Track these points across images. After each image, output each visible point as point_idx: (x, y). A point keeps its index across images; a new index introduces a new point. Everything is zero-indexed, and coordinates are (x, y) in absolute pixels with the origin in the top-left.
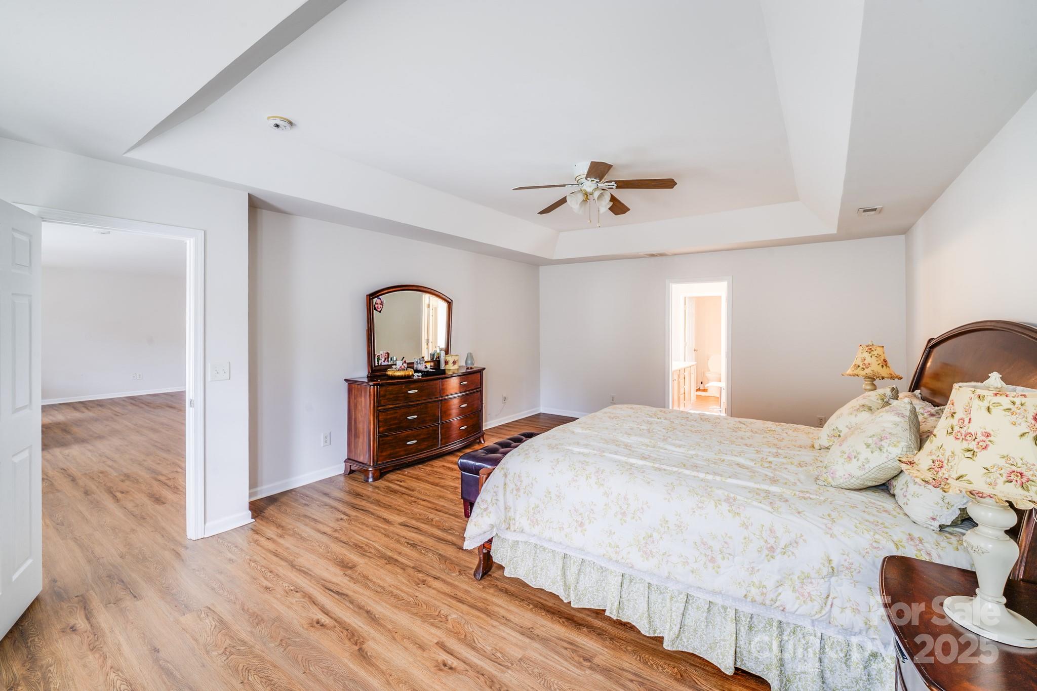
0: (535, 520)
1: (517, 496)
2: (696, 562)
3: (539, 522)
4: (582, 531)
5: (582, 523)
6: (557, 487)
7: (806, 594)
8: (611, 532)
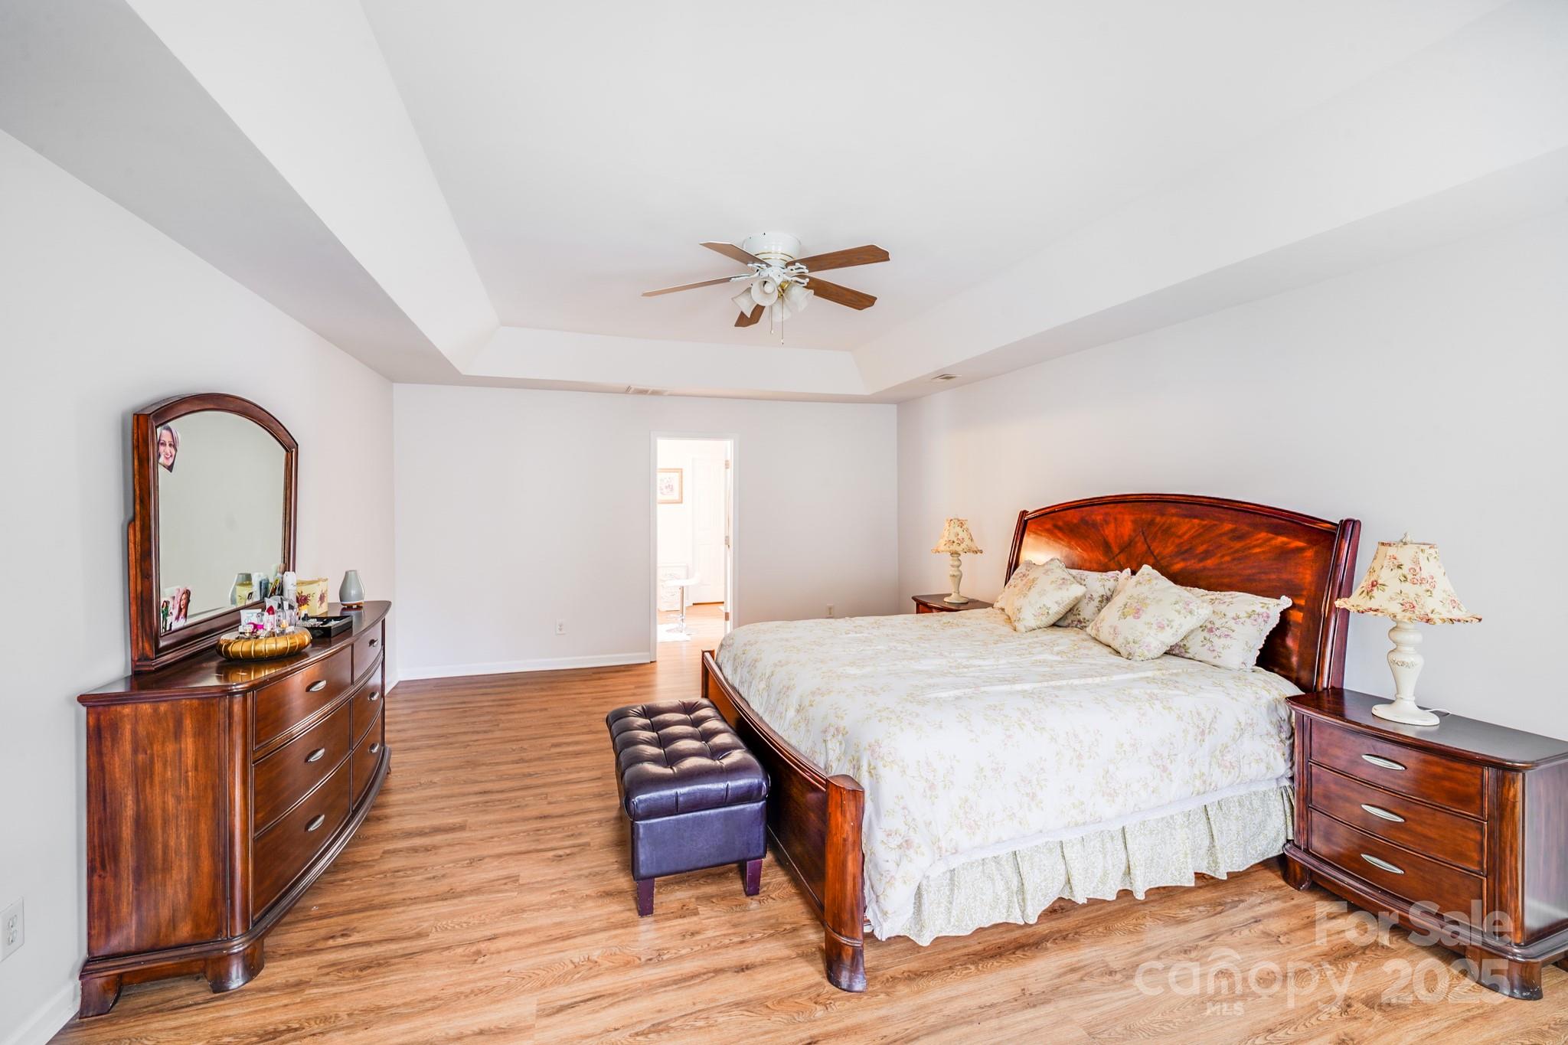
0: (973, 823)
1: (933, 798)
2: (1154, 778)
3: (979, 823)
4: (1037, 805)
5: (1033, 793)
6: (990, 756)
7: (1228, 764)
8: (1069, 787)
